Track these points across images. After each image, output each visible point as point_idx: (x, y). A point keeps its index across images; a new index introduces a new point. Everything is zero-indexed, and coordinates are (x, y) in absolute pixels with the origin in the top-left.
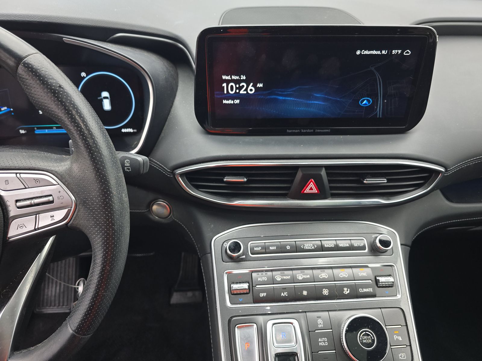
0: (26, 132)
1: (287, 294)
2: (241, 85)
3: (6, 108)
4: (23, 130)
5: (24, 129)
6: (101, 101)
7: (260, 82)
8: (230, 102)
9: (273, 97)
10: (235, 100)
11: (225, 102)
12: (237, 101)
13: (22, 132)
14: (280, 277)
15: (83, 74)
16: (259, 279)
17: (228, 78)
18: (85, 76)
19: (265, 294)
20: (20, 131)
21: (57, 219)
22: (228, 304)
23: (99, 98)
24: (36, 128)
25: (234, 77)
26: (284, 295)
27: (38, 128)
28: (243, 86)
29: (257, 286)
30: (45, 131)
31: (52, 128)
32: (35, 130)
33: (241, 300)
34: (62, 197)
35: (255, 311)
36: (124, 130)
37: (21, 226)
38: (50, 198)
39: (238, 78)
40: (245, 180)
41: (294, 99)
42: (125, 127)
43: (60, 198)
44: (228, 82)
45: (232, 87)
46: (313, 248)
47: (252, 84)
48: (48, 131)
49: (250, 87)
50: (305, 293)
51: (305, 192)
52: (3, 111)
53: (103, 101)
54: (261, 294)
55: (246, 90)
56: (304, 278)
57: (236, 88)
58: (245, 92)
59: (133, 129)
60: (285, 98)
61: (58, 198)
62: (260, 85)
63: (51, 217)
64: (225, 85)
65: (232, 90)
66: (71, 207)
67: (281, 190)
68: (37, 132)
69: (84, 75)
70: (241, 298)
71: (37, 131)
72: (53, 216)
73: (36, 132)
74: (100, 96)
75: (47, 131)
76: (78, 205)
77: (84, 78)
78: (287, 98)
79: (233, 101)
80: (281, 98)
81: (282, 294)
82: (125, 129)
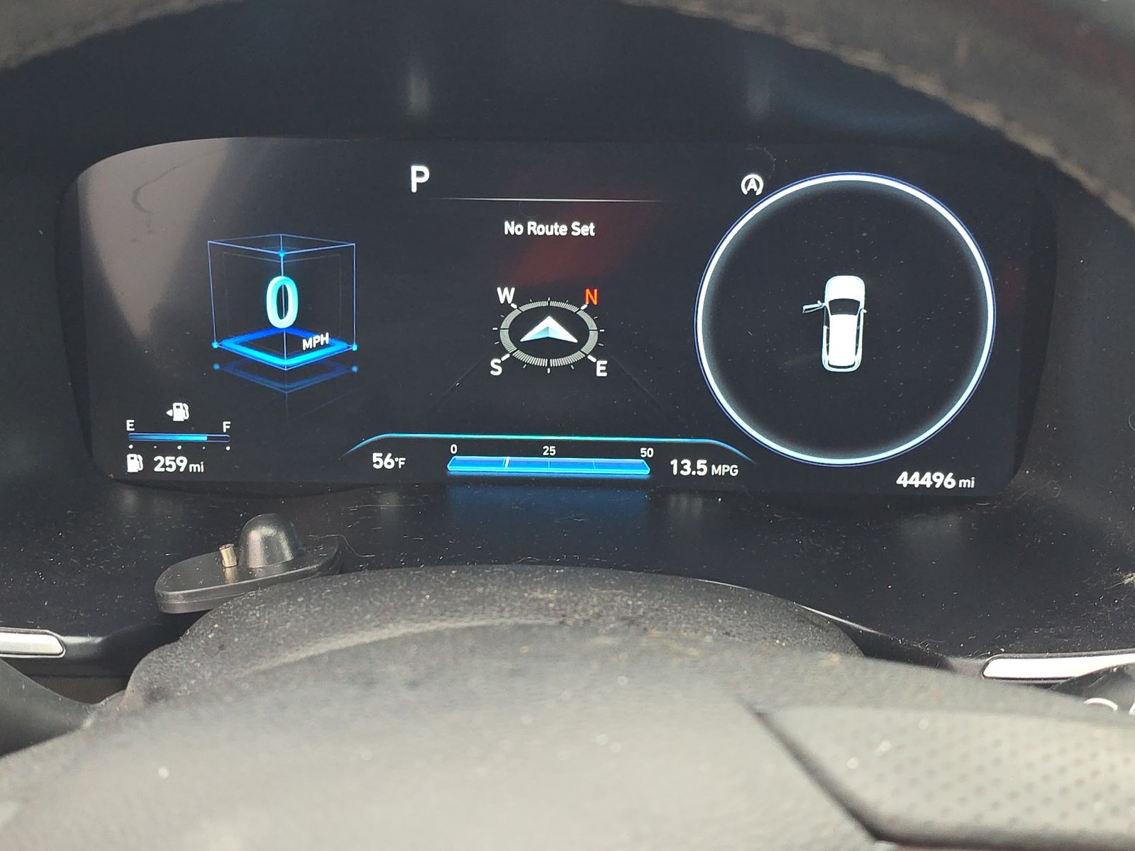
0: (402, 462)
3: (324, 339)
4: (389, 455)
5: (397, 447)
6: (820, 319)
13: (382, 461)
15: (753, 182)
18: (760, 192)
20: (376, 456)
23: (809, 307)
24: (454, 448)
27: (468, 448)
30: (500, 464)
31: (535, 450)
32: (447, 457)
36: (908, 479)
42: (917, 460)
48: (512, 464)
52: (309, 350)
53: (826, 321)
59: (957, 478)
68: (461, 466)
69: (752, 185)
71: (455, 464)
73: (453, 468)
74: (819, 295)
75: (506, 466)
77: (753, 199)
82: (917, 472)
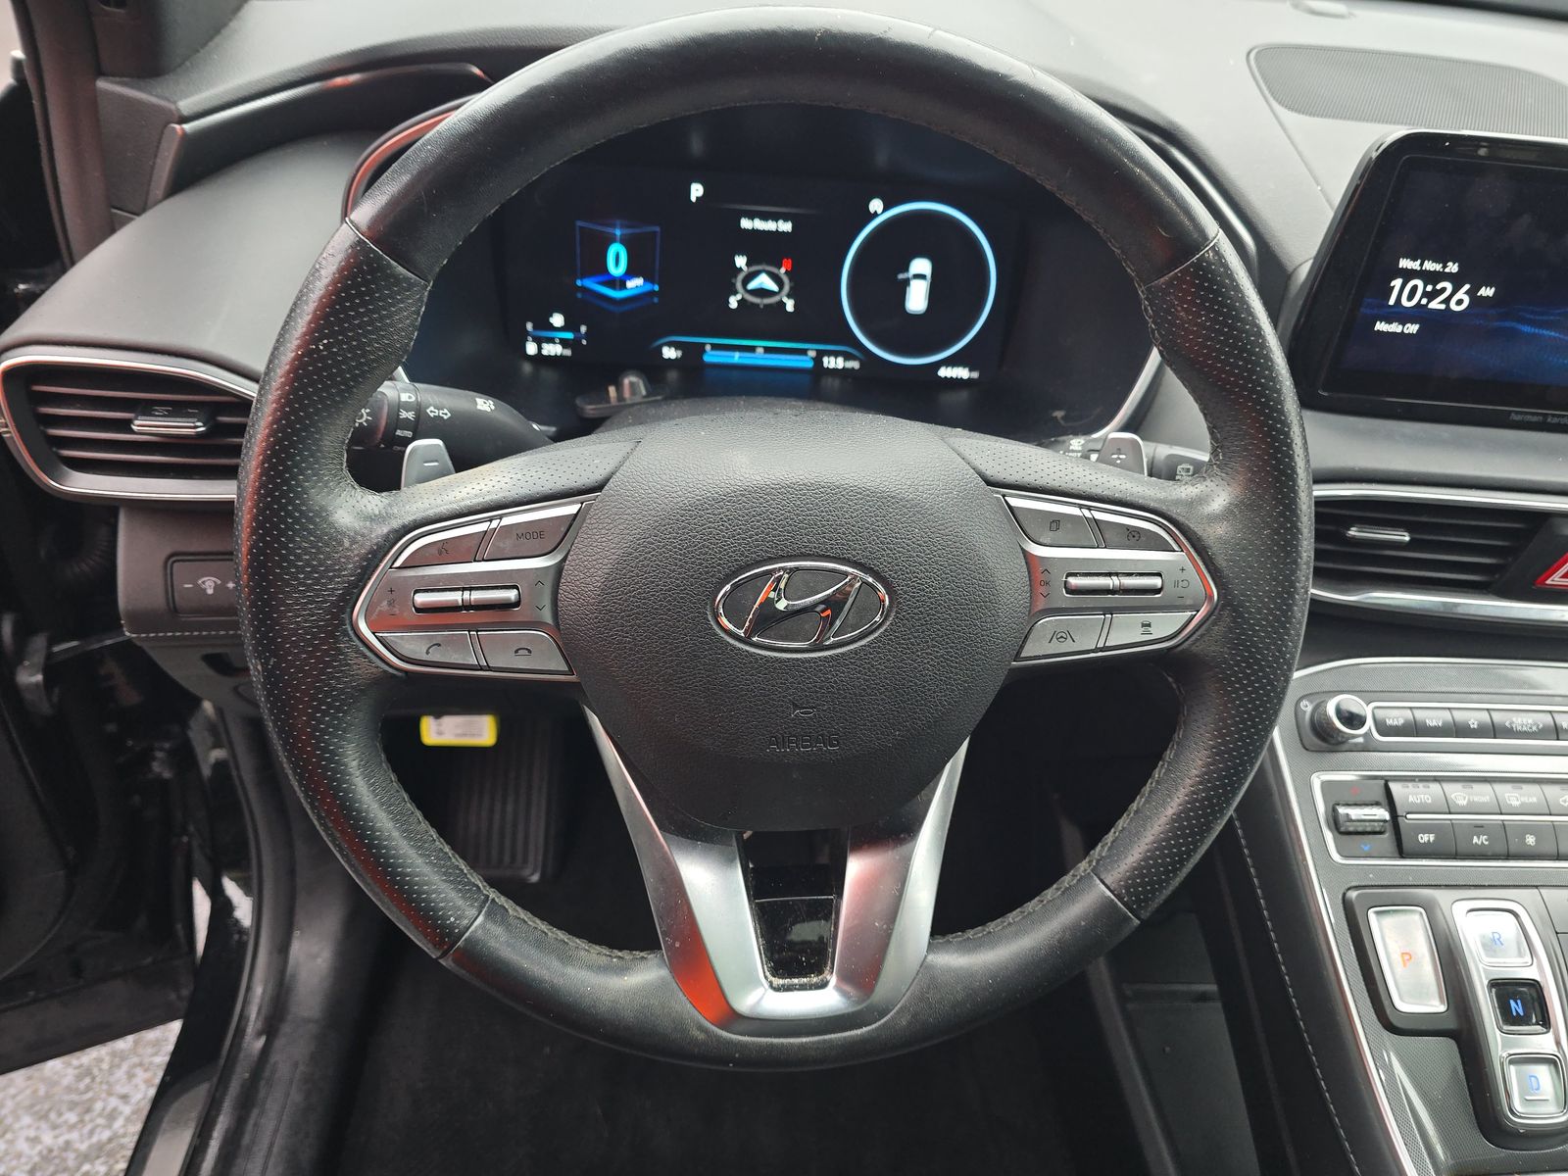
0: (679, 354)
1: (1486, 840)
2: (1439, 287)
3: (640, 282)
4: (673, 349)
5: (677, 345)
6: (905, 283)
7: (1488, 285)
8: (1395, 328)
9: (1508, 324)
10: (1409, 325)
11: (1381, 326)
12: (1412, 328)
13: (670, 353)
14: (1465, 798)
15: (876, 205)
16: (1411, 799)
17: (1415, 265)
18: (879, 211)
19: (1432, 837)
20: (665, 350)
21: (1157, 633)
22: (1336, 857)
23: (901, 276)
24: (708, 347)
25: (1430, 266)
26: (1480, 843)
27: (715, 347)
28: (1444, 290)
29: (1409, 816)
30: (733, 357)
31: (752, 349)
32: (704, 351)
33: (1366, 848)
34: (1185, 584)
35: (1411, 878)
36: (944, 372)
37: (1062, 637)
38: (1157, 582)
39: (1438, 267)
40: (1407, 539)
41: (1557, 335)
42: (951, 361)
43: (1181, 583)
44: (1408, 275)
45: (1414, 289)
46: (1534, 728)
47: (1467, 287)
48: (740, 357)
49: (1461, 294)
50: (1531, 840)
51: (1549, 582)
52: (631, 288)
53: (909, 284)
54: (1420, 835)
55: (1447, 301)
56: (1522, 804)
57: (1425, 294)
58: (1443, 307)
59: (970, 370)
60: (1537, 331)
61: (1176, 584)
62: (1487, 292)
63: (1143, 625)
64: (1397, 283)
65: (1410, 297)
66: (1198, 611)
67: (1472, 573)
68: (711, 357)
69: (876, 208)
70: (1367, 844)
71: (709, 355)
72: (1149, 625)
73: (708, 358)
74: (906, 269)
75: (736, 358)
76: (1219, 607)
77: (876, 215)
78: (1541, 331)
79: (1401, 327)
80: (1527, 329)
81: (1475, 840)
82: (949, 369)
